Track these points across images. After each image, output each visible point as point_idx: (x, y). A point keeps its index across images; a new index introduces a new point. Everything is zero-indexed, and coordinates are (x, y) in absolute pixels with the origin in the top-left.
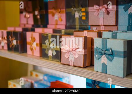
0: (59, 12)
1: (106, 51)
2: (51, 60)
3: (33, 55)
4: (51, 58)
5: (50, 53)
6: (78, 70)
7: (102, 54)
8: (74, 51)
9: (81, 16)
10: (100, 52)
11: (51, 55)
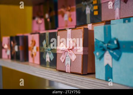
0: (69, 11)
1: (109, 44)
2: (49, 67)
3: (34, 63)
4: (49, 64)
5: (48, 58)
6: (75, 79)
7: (104, 50)
8: (70, 50)
9: (92, 11)
10: (101, 47)
11: (49, 61)
